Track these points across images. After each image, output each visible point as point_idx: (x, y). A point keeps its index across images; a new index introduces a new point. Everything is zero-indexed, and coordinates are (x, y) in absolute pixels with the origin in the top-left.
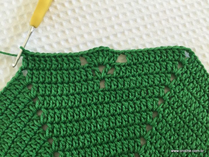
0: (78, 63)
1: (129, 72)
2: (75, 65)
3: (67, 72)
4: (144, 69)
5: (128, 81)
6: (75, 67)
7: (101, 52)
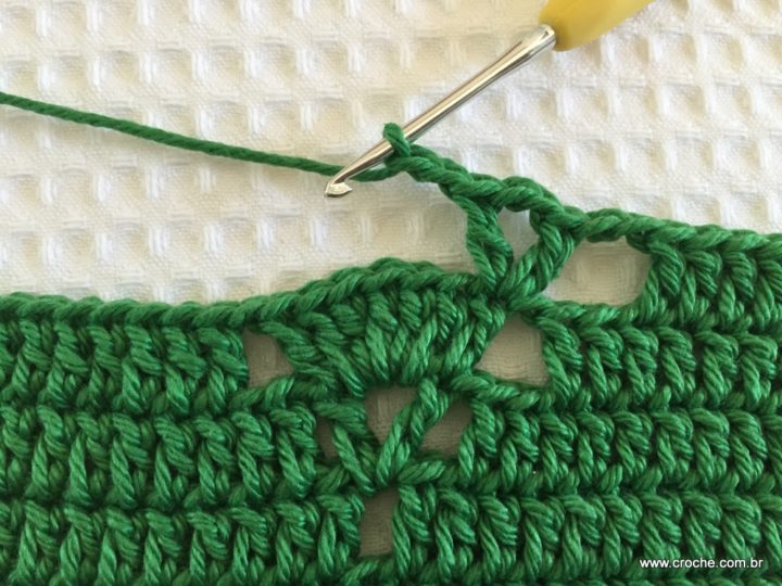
0: (227, 374)
1: (560, 458)
2: (203, 383)
3: (144, 431)
4: (665, 448)
5: (554, 527)
6: (202, 397)
7: (380, 296)
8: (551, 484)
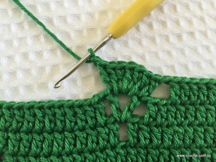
1: (172, 116)
8: (170, 124)
